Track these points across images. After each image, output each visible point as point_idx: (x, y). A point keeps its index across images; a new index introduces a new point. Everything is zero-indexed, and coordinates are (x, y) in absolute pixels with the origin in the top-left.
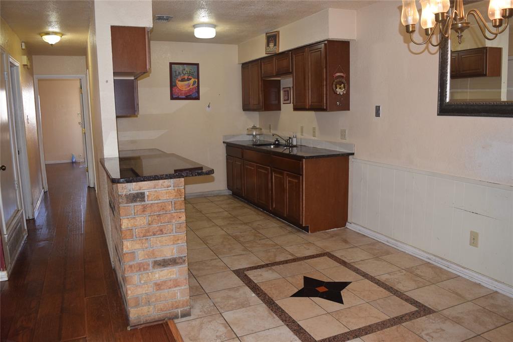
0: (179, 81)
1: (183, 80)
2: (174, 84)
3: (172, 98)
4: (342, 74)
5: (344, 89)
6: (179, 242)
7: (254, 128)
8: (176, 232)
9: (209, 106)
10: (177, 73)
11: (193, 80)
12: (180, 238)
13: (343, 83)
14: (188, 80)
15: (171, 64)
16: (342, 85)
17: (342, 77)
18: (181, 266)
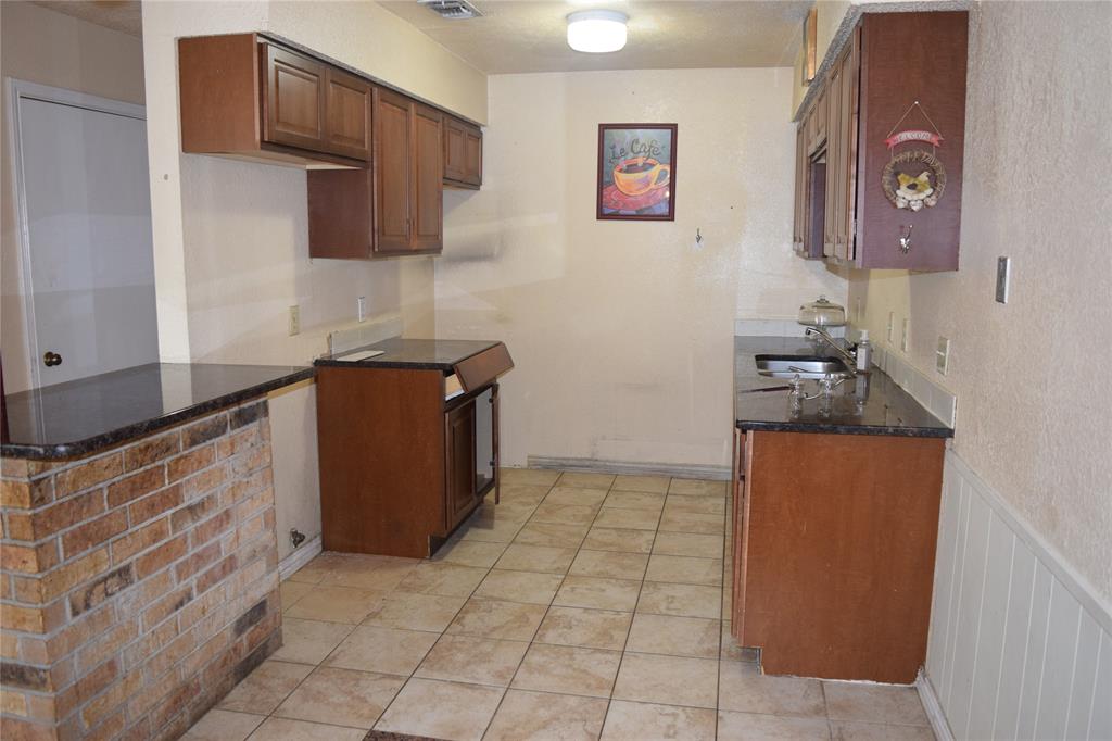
0: (621, 171)
1: (631, 169)
2: (606, 179)
3: (602, 215)
4: (924, 135)
5: (930, 191)
6: (27, 627)
7: (823, 304)
8: (17, 599)
9: (699, 239)
10: (618, 150)
11: (657, 169)
12: (29, 618)
13: (927, 166)
14: (646, 170)
15: (603, 128)
16: (924, 177)
17: (926, 145)
18: (36, 693)
